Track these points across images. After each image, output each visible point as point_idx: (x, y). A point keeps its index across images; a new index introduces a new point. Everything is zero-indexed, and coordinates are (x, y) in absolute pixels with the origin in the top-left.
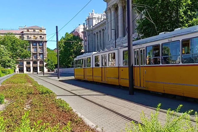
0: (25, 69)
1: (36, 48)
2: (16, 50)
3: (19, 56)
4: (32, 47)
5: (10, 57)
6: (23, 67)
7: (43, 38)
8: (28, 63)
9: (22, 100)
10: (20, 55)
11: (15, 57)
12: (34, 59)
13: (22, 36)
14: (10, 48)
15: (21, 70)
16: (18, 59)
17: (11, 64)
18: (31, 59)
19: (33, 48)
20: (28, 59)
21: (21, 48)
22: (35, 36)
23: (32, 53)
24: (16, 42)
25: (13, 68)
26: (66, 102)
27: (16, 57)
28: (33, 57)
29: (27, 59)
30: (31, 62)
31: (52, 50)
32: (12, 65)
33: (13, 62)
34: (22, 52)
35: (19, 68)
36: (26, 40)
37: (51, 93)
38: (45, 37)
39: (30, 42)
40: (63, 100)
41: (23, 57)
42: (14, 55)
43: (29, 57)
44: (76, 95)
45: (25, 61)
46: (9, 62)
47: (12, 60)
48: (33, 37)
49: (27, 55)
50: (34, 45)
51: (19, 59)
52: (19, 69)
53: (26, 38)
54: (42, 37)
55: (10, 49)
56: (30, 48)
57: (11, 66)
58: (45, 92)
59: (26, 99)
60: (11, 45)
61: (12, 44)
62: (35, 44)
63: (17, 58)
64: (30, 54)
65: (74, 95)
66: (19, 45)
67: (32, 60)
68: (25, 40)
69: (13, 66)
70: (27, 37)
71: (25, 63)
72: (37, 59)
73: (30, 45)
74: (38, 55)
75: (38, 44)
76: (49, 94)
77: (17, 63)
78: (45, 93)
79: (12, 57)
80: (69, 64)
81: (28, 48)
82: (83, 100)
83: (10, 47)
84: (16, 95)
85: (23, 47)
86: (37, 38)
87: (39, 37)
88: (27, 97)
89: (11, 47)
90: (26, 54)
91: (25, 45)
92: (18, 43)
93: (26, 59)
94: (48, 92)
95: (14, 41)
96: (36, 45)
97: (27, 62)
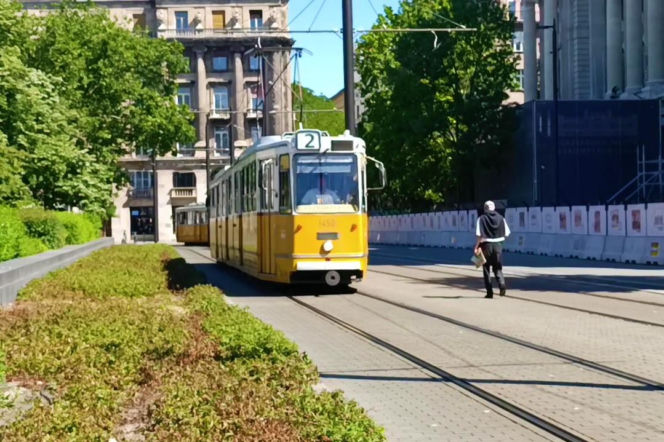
0: (164, 215)
1: (230, 85)
2: (115, 99)
3: (131, 138)
4: (203, 80)
5: (80, 144)
6: (150, 203)
7: (271, 21)
8: (184, 181)
9: (102, 392)
10: (138, 130)
11: (106, 143)
12: (217, 156)
13: (149, 17)
14: (80, 88)
15: (144, 224)
16: (126, 158)
17: (85, 184)
18: (200, 155)
19: (211, 85)
20: (179, 156)
21: (144, 85)
22: (223, 13)
23: (203, 121)
24: (115, 52)
25: (96, 207)
26: (370, 414)
27: (113, 141)
28: (213, 143)
29: (174, 154)
30: (201, 176)
31: (322, 98)
32: (92, 193)
33: (95, 172)
34: (149, 111)
35: (132, 209)
36: (170, 40)
37: (288, 353)
38: (283, 14)
39: (192, 49)
40: (353, 404)
41: (152, 145)
42: (101, 128)
43: (189, 143)
44: (448, 378)
45: (168, 165)
46: (75, 173)
47: (92, 158)
48: (210, 17)
49: (178, 128)
50: (216, 67)
51: (134, 157)
52: (134, 220)
53: (174, 26)
54: (265, 18)
55: (79, 94)
56: (193, 85)
57: (87, 197)
58: (249, 347)
59: (135, 387)
60: (88, 71)
61: (89, 62)
62: (220, 62)
63: (121, 152)
64: (195, 122)
65: (434, 380)
66: (128, 69)
67: (207, 160)
68: (166, 35)
69: (96, 199)
70: (178, 21)
71: (165, 180)
72: (231, 153)
73: (194, 69)
74: (240, 127)
75: (238, 62)
76: (274, 361)
77: (117, 180)
78: (252, 354)
79: (94, 141)
80: (426, 189)
81: (182, 85)
82: (487, 410)
83: (81, 80)
84: (79, 360)
85: (152, 80)
86: (234, 21)
87: (247, 15)
88: (140, 378)
89: (86, 81)
90: (171, 121)
91: (164, 70)
92: (128, 54)
93: (169, 156)
94: (268, 351)
95: (105, 43)
96: (231, 70)
97: (175, 175)
